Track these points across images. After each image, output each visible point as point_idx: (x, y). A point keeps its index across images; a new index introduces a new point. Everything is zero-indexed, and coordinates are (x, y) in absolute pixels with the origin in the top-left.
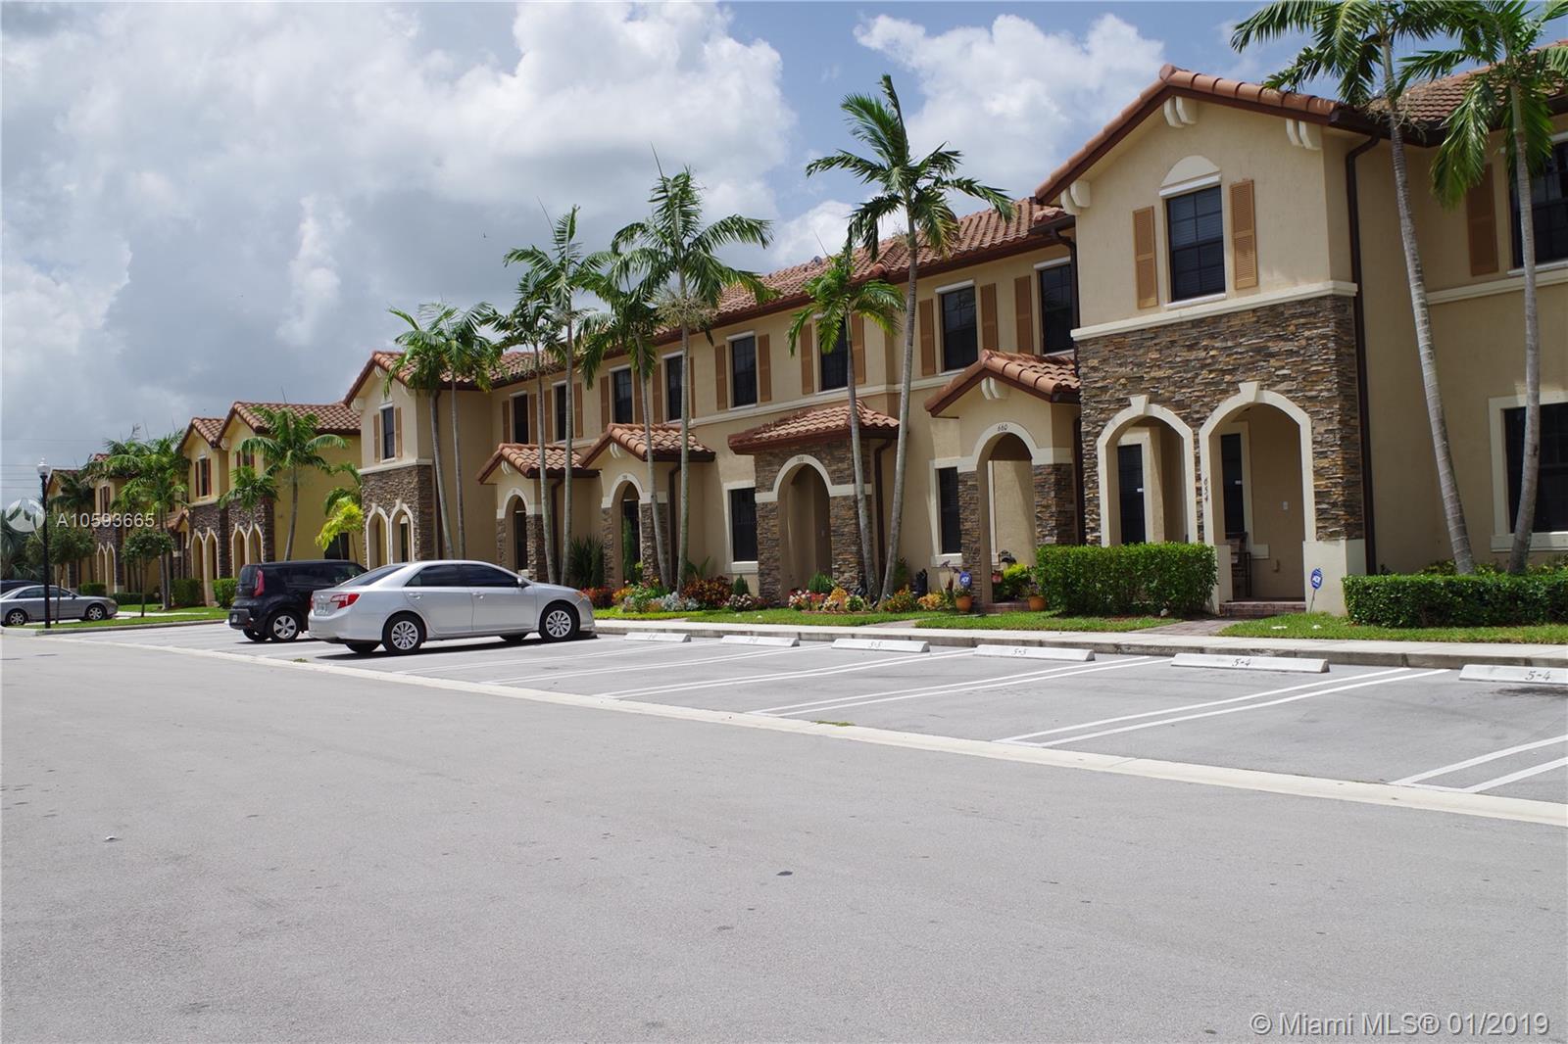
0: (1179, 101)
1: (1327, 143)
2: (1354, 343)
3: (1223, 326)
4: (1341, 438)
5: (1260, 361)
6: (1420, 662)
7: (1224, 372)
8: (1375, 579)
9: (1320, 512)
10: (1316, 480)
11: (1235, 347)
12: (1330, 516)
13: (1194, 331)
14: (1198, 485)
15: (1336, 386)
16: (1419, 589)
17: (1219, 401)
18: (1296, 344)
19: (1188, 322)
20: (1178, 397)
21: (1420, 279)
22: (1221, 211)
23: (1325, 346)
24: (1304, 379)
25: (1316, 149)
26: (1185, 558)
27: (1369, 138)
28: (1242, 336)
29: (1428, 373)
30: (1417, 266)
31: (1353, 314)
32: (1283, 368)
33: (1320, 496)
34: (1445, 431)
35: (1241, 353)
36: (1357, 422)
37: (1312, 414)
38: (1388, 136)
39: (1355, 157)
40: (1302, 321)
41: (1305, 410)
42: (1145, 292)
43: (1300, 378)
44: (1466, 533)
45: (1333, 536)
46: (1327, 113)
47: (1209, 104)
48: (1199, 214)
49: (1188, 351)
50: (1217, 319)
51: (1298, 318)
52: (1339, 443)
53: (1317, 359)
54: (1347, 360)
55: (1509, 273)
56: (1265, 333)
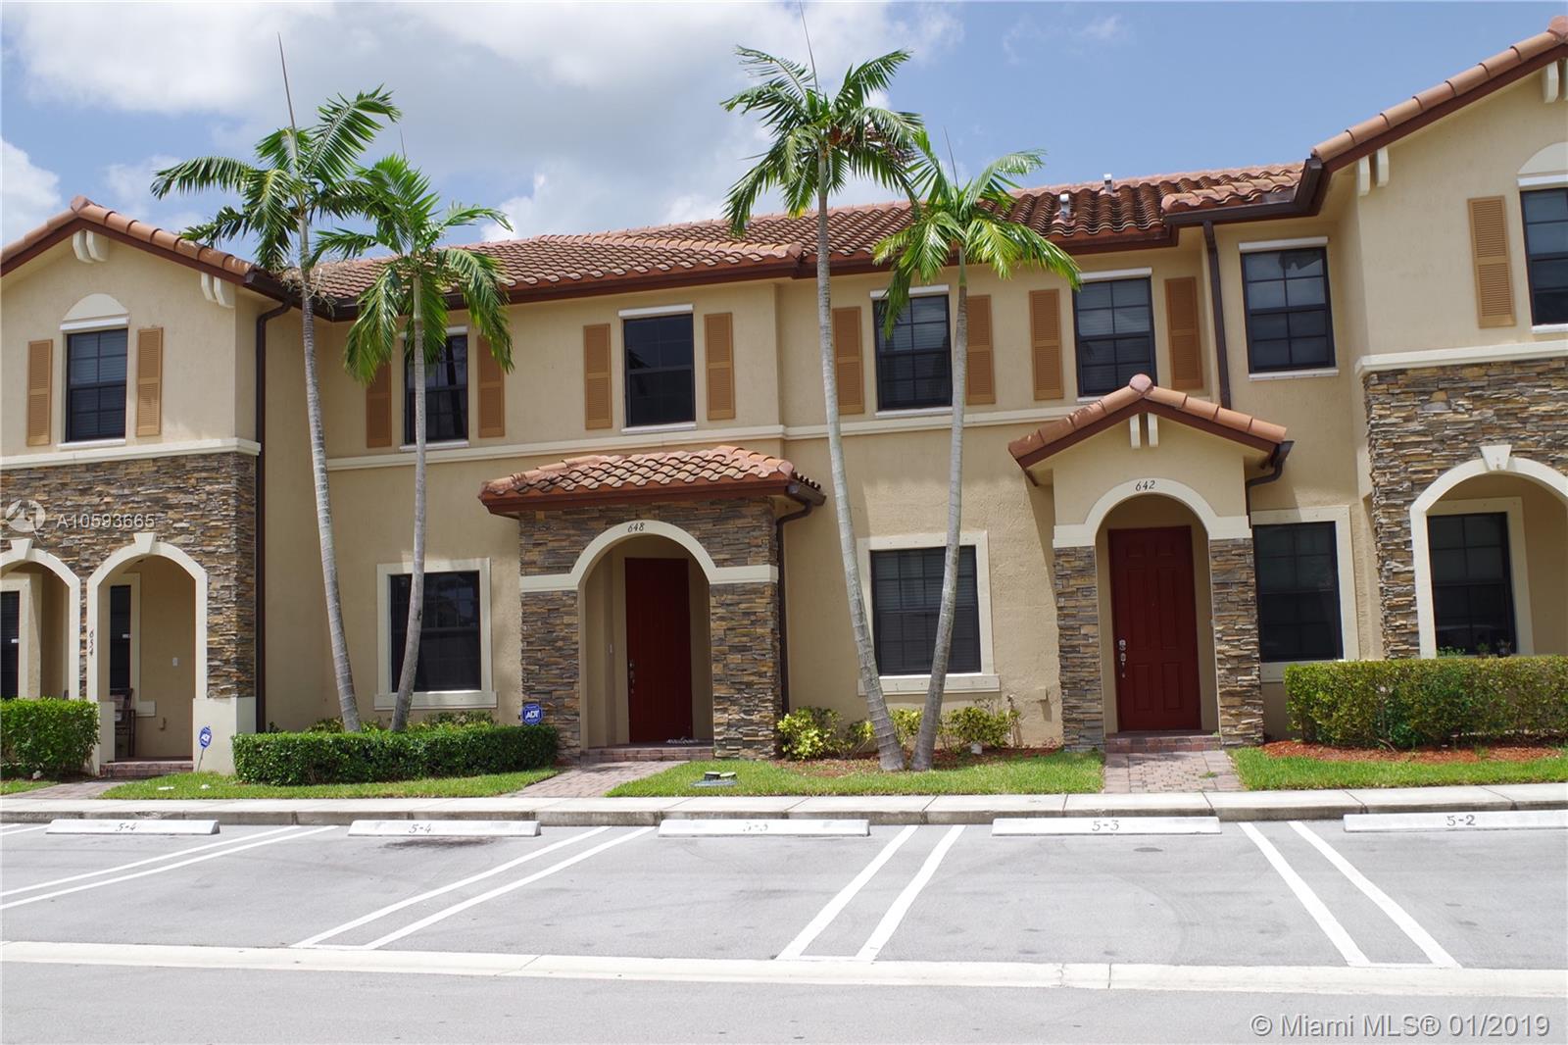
0: (90, 236)
1: (240, 301)
2: (255, 502)
3: (120, 473)
4: (237, 595)
5: (158, 512)
6: (309, 819)
8: (266, 737)
9: (212, 669)
10: (209, 636)
11: (132, 495)
12: (221, 673)
13: (88, 475)
14: (82, 637)
15: (234, 542)
16: (309, 746)
17: (111, 550)
18: (196, 497)
19: (81, 465)
20: (65, 543)
21: (322, 445)
22: (126, 355)
23: (225, 502)
24: (202, 533)
25: (229, 306)
26: (64, 715)
27: (280, 304)
28: (140, 485)
29: (324, 536)
30: (319, 432)
31: (254, 472)
32: (181, 520)
33: (212, 652)
34: (338, 593)
35: (138, 502)
36: (252, 580)
37: (209, 569)
38: (299, 305)
39: (265, 320)
40: (204, 475)
41: (202, 565)
42: (36, 428)
43: (198, 532)
44: (353, 693)
45: (224, 693)
46: (242, 274)
47: (121, 244)
48: (101, 354)
49: (81, 495)
50: (114, 465)
51: (201, 471)
52: (234, 600)
53: (216, 515)
54: (247, 517)
55: (401, 448)
56: (164, 483)
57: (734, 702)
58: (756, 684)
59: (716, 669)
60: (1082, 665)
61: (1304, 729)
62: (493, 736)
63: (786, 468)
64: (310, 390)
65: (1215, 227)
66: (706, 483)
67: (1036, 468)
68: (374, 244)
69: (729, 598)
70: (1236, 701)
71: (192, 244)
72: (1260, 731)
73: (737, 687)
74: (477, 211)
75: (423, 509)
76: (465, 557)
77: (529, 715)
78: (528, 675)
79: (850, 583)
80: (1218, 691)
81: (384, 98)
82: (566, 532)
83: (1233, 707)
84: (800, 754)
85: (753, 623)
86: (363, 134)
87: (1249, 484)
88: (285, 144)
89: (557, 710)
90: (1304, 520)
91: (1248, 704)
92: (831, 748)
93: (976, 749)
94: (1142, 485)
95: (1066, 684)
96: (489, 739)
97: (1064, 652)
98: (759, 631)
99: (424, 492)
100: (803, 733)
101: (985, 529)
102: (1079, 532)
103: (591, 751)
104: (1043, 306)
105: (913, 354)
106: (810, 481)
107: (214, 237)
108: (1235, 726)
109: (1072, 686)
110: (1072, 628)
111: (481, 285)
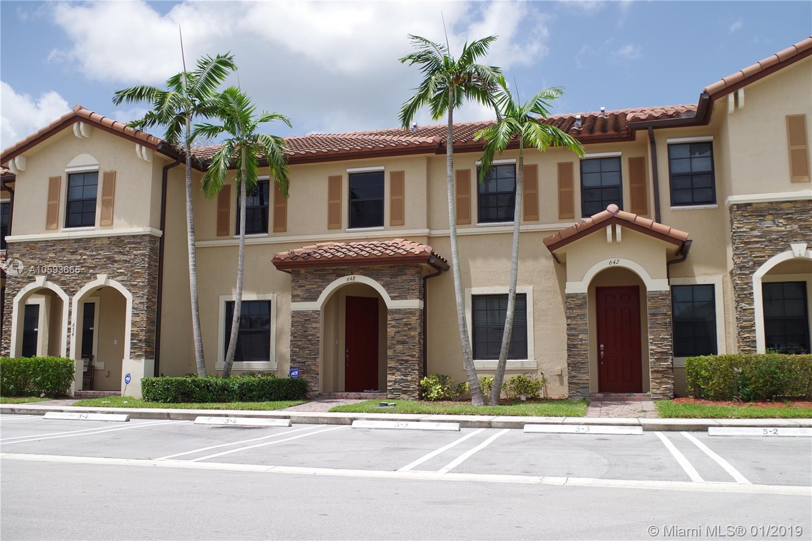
0: (82, 124)
1: (155, 158)
2: (158, 260)
3: (92, 243)
4: (147, 307)
5: (110, 264)
6: (176, 417)
7: (90, 268)
8: (158, 379)
9: (133, 344)
10: (132, 327)
11: (97, 255)
12: (138, 347)
13: (75, 244)
14: (69, 327)
15: (147, 280)
16: (179, 383)
17: (85, 283)
18: (129, 257)
19: (72, 239)
20: (63, 279)
21: (193, 232)
22: (97, 185)
23: (143, 260)
24: (131, 275)
25: (149, 161)
26: (58, 365)
27: (175, 161)
28: (101, 250)
29: (192, 278)
30: (192, 225)
31: (159, 245)
32: (121, 269)
33: (133, 336)
34: (198, 307)
35: (100, 259)
36: (155, 300)
37: (133, 293)
38: (184, 162)
39: (168, 169)
40: (133, 246)
41: (130, 291)
42: (51, 220)
43: (129, 275)
44: (203, 358)
45: (138, 357)
46: (157, 145)
47: (98, 129)
48: (85, 184)
49: (71, 255)
50: (88, 240)
51: (132, 244)
52: (146, 309)
53: (138, 266)
54: (154, 268)
55: (234, 236)
56: (113, 249)
57: (398, 370)
58: (410, 361)
59: (390, 353)
60: (579, 355)
61: (694, 391)
62: (273, 382)
63: (428, 249)
64: (188, 204)
65: (655, 131)
66: (387, 256)
67: (557, 251)
68: (222, 131)
69: (397, 316)
70: (660, 375)
71: (132, 129)
72: (672, 392)
73: (400, 362)
74: (275, 116)
75: (243, 265)
76: (264, 293)
77: (293, 374)
78: (293, 353)
79: (459, 308)
80: (650, 370)
81: (230, 59)
82: (315, 280)
83: (658, 379)
84: (431, 397)
85: (409, 329)
86: (219, 76)
87: (668, 264)
88: (181, 80)
89: (307, 372)
90: (698, 283)
91: (666, 377)
92: (447, 395)
93: (523, 398)
94: (612, 261)
95: (570, 364)
96: (270, 384)
97: (570, 347)
98: (412, 333)
99: (243, 257)
100: (433, 387)
101: (531, 285)
102: (579, 286)
103: (324, 394)
104: (565, 170)
105: (497, 194)
106: (441, 258)
107: (143, 126)
108: (659, 389)
109: (573, 366)
110: (574, 335)
111: (274, 152)
